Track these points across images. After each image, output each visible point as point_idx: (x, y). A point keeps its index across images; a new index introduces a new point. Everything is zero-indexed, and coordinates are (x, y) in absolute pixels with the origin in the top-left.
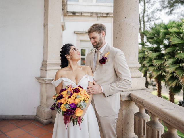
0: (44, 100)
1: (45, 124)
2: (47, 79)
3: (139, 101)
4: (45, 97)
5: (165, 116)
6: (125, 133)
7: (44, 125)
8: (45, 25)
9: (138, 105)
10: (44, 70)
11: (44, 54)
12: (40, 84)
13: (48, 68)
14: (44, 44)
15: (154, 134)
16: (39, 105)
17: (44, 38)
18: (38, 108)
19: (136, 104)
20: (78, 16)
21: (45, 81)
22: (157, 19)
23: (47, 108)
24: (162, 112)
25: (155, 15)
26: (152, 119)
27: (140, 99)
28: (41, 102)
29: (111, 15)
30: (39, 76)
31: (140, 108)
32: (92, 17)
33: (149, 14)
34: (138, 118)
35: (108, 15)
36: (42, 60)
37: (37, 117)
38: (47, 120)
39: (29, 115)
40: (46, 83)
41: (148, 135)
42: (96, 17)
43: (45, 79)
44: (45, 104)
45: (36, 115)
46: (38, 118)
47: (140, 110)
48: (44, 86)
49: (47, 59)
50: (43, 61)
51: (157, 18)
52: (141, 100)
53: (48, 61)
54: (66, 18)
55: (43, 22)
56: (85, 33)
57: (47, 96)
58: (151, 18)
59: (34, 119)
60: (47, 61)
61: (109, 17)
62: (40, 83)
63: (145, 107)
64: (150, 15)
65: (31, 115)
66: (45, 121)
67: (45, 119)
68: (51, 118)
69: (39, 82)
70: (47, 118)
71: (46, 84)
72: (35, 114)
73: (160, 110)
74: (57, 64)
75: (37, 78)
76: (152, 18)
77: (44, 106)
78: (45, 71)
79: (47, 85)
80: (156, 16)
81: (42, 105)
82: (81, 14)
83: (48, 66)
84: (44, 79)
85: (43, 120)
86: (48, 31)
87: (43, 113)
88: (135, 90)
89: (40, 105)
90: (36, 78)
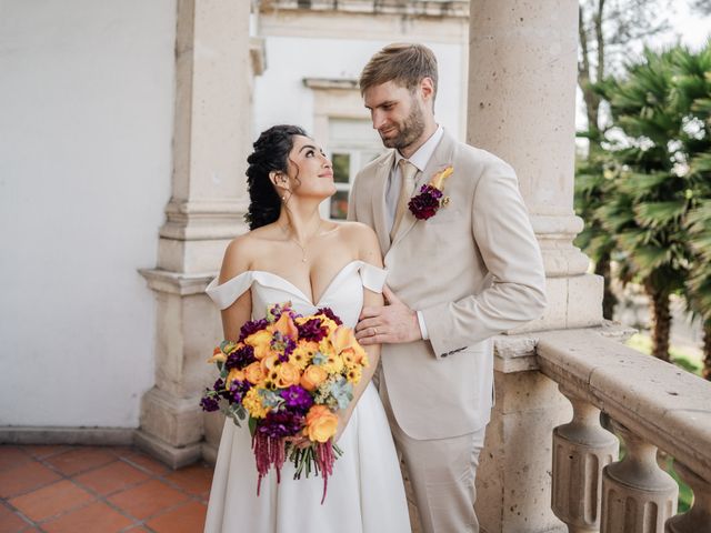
0: (174, 366)
1: (175, 467)
2: (185, 276)
3: (573, 376)
4: (176, 351)
5: (683, 440)
6: (512, 510)
7: (171, 468)
8: (182, 51)
9: (570, 391)
10: (173, 239)
11: (174, 171)
12: (157, 299)
13: (190, 232)
14: (176, 130)
15: (635, 515)
16: (152, 384)
17: (176, 103)
18: (145, 398)
19: (562, 388)
20: (320, 12)
21: (178, 286)
22: (658, 30)
23: (186, 398)
24: (674, 424)
25: (647, 13)
26: (630, 453)
27: (577, 366)
28: (160, 373)
29: (461, 9)
30: (154, 266)
31: (579, 404)
32: (379, 16)
33: (621, 9)
34: (567, 448)
35: (450, 13)
36: (166, 198)
37: (141, 434)
38: (186, 450)
39: (109, 428)
40: (183, 292)
41: (609, 518)
42: (397, 20)
43: (180, 278)
44: (176, 382)
45: (140, 429)
46: (146, 438)
47: (577, 412)
48: (174, 304)
49: (188, 192)
50: (171, 201)
51: (655, 24)
52: (583, 373)
53: (190, 199)
54: (271, 21)
55: (171, 37)
56: (349, 85)
57: (185, 349)
58: (631, 25)
59: (130, 442)
60: (186, 201)
61: (454, 17)
62: (156, 295)
63: (599, 399)
64: (625, 12)
65: (119, 428)
66: (176, 453)
67: (177, 445)
68: (203, 439)
69: (154, 290)
70: (184, 443)
71: (183, 297)
72: (135, 423)
73: (663, 415)
74: (227, 213)
75: (145, 274)
76: (637, 24)
77: (173, 388)
78: (180, 245)
79: (187, 301)
80: (653, 15)
81: (165, 386)
82: (332, 7)
83: (190, 221)
84: (175, 276)
85: (165, 447)
86: (192, 73)
87: (170, 419)
88: (556, 329)
89: (156, 386)
90: (140, 271)
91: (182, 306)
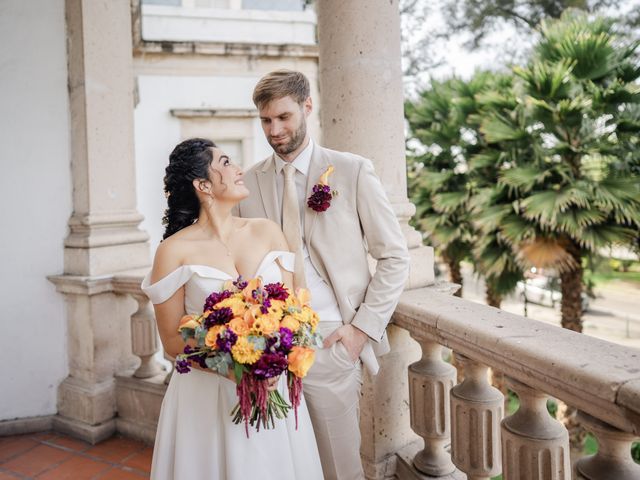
0: (86, 357)
1: (94, 443)
2: (92, 278)
3: (423, 323)
4: (87, 343)
5: (512, 358)
6: (381, 434)
7: (91, 444)
8: (75, 87)
9: (419, 336)
10: (78, 248)
11: (74, 190)
12: (67, 301)
13: (93, 240)
14: (74, 155)
15: (477, 422)
16: (67, 375)
17: (72, 132)
18: (62, 387)
19: (412, 334)
20: (181, 54)
21: (86, 287)
22: (439, 64)
23: (99, 382)
24: (505, 348)
25: (430, 52)
26: (469, 376)
27: (426, 315)
28: (74, 364)
29: (293, 50)
30: (62, 272)
31: (426, 345)
32: (230, 58)
33: (411, 49)
34: (420, 379)
35: (285, 53)
36: (69, 214)
37: (60, 419)
38: (102, 427)
39: (28, 418)
40: (91, 292)
41: (458, 427)
42: (245, 60)
43: (87, 280)
44: (89, 370)
45: (58, 414)
46: (64, 421)
47: (426, 352)
48: (82, 304)
49: (88, 207)
50: (73, 215)
51: (436, 60)
52: (431, 320)
53: (91, 213)
54: (141, 62)
55: (63, 75)
56: (208, 114)
57: (95, 340)
58: (419, 61)
59: (50, 427)
60: (87, 214)
61: (288, 57)
62: (65, 297)
63: (443, 338)
64: (414, 52)
65: (38, 417)
66: (94, 431)
67: (94, 422)
68: (116, 415)
69: (63, 293)
70: (99, 420)
71: (91, 296)
72: (53, 410)
73: (496, 343)
74: (123, 222)
75: (54, 280)
76: (424, 60)
77: (86, 376)
78: (85, 252)
79: (94, 299)
80: (435, 54)
81: (78, 374)
82: (190, 50)
83: (92, 231)
84: (83, 279)
85: (83, 427)
86: (85, 105)
87: (86, 402)
89: (70, 376)
90: (48, 278)
91: (90, 303)
